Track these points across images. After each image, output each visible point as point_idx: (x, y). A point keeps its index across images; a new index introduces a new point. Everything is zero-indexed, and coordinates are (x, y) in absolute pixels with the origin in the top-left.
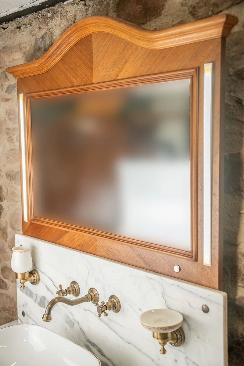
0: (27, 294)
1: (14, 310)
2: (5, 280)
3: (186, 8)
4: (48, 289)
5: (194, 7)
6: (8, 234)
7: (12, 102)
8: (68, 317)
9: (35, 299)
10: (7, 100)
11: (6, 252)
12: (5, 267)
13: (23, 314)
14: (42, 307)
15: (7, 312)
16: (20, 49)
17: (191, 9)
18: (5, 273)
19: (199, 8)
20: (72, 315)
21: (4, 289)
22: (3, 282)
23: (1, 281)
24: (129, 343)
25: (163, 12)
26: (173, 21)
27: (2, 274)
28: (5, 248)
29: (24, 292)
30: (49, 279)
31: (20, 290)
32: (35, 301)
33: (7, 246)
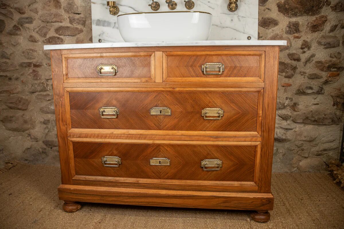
0: (103, 26)
2: (61, 37)
6: (62, 3)
9: (113, 26)
11: (62, 15)
12: (60, 27)
13: (100, 41)
18: (61, 31)
22: (58, 38)
23: (57, 38)
27: (57, 33)
28: (60, 13)
29: (100, 26)
30: (130, 8)
31: (96, 25)
32: (113, 28)
33: (62, 12)
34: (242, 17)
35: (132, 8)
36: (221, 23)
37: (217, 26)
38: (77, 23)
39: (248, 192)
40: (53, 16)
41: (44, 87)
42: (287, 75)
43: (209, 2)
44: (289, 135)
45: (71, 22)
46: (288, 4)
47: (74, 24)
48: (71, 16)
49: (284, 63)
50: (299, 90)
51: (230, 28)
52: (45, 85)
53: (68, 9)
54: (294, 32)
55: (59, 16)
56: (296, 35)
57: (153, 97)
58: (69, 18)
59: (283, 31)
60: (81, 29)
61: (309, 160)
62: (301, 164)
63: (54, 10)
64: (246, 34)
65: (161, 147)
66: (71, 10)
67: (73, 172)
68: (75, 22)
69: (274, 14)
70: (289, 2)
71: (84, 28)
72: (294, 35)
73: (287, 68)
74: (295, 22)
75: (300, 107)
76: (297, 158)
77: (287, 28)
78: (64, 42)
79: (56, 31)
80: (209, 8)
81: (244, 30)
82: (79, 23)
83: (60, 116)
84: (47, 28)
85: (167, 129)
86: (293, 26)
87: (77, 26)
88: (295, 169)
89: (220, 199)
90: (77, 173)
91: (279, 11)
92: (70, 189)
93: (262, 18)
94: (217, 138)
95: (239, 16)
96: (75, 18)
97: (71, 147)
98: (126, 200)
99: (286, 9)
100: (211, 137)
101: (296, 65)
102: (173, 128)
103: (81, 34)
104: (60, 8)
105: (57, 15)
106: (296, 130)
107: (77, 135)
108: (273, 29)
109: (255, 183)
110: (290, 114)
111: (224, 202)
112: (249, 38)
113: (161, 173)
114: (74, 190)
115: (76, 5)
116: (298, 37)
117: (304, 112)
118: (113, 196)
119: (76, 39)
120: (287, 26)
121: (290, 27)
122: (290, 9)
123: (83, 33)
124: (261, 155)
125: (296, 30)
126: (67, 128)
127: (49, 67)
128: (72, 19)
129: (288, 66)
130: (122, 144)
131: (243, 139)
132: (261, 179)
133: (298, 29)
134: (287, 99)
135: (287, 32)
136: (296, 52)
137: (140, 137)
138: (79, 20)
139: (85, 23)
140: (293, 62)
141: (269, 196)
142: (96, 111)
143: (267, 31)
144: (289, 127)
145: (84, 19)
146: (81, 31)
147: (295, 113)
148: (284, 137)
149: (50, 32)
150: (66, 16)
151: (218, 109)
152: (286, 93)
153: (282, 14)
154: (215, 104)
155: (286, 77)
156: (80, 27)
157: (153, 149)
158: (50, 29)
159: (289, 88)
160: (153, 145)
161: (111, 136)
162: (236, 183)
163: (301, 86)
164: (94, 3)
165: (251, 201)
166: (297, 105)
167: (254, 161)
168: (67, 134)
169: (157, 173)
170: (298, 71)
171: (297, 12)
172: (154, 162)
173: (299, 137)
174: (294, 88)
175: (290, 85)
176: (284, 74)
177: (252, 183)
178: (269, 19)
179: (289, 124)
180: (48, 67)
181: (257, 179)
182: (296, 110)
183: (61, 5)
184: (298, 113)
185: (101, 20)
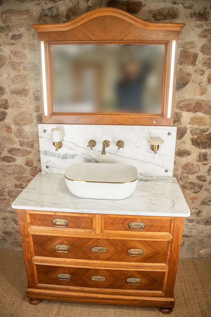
1: (23, 172)
2: (13, 156)
3: (151, 14)
4: (70, 149)
5: (155, 15)
6: (12, 129)
7: (17, 46)
8: (86, 159)
9: (58, 156)
10: (13, 44)
11: (13, 140)
12: (12, 149)
13: (47, 167)
14: (64, 159)
15: (17, 174)
16: (29, 13)
17: (153, 15)
18: (13, 152)
19: (158, 15)
20: (90, 157)
21: (13, 162)
22: (12, 158)
23: (10, 158)
24: (128, 158)
25: (139, 13)
26: (144, 18)
27: (10, 154)
28: (11, 137)
29: (47, 155)
30: (71, 143)
31: (44, 155)
32: (58, 158)
33: (13, 136)
34: (162, 155)
35: (73, 144)
36: (145, 159)
37: (142, 161)
38: (27, 146)
39: (157, 297)
40: (6, 140)
41: (1, 193)
42: (194, 191)
43: (136, 143)
44: (194, 233)
45: (21, 145)
46: (200, 140)
47: (24, 147)
48: (21, 140)
49: (193, 183)
50: (203, 202)
51: (152, 163)
52: (2, 192)
53: (19, 135)
54: (203, 160)
55: (11, 140)
56: (204, 162)
57: (94, 241)
58: (19, 141)
59: (194, 160)
60: (30, 151)
61: (207, 250)
62: (201, 252)
63: (6, 134)
64: (164, 168)
65: (99, 270)
66: (21, 136)
67: (37, 282)
68: (25, 145)
69: (189, 146)
70: (201, 138)
71: (33, 150)
72: (203, 162)
73: (195, 186)
74: (204, 153)
75: (203, 213)
76: (198, 248)
77: (198, 158)
78: (16, 160)
79: (9, 152)
80: (136, 147)
81: (163, 165)
82: (28, 147)
83: (26, 249)
84: (1, 148)
85: (104, 260)
86: (203, 156)
87: (26, 148)
88: (196, 256)
89: (139, 301)
90: (40, 282)
91: (193, 144)
92: (35, 292)
93: (179, 150)
94: (138, 267)
95: (159, 154)
96: (25, 142)
97: (35, 268)
98: (74, 300)
99: (198, 143)
100: (134, 266)
101: (203, 184)
102: (108, 259)
103: (30, 155)
104: (11, 133)
105: (9, 139)
106: (199, 229)
107: (39, 261)
108: (186, 158)
109: (163, 292)
110: (195, 219)
111: (142, 303)
112: (166, 171)
113: (99, 285)
114: (38, 293)
115: (25, 132)
116: (205, 164)
117: (206, 217)
118: (66, 297)
119: (26, 158)
120: (197, 156)
121: (200, 157)
122: (201, 143)
123: (32, 154)
124: (168, 277)
125: (205, 159)
126: (31, 256)
127: (5, 178)
128: (22, 143)
129: (196, 185)
130: (71, 268)
131: (156, 268)
132: (167, 290)
133: (206, 159)
134: (194, 209)
135: (197, 161)
136: (203, 175)
137: (85, 264)
138: (28, 144)
139: (33, 146)
140: (200, 182)
141: (172, 300)
142: (53, 247)
143: (182, 159)
144: (194, 227)
145: (32, 143)
146: (30, 152)
147: (199, 218)
148: (189, 235)
149: (3, 152)
150: (17, 140)
151: (139, 250)
152: (193, 204)
153: (194, 146)
154: (138, 247)
155: (194, 192)
156: (29, 149)
157: (93, 271)
158: (4, 149)
159: (195, 200)
160: (94, 269)
161: (64, 263)
162: (150, 292)
163: (204, 199)
164: (41, 137)
165: (159, 303)
166: (201, 212)
167: (163, 280)
168: (32, 260)
169: (96, 285)
170: (203, 188)
171: (207, 146)
172: (94, 278)
173: (200, 234)
174: (200, 201)
175: (196, 198)
176: (193, 190)
177: (161, 292)
178: (184, 151)
179: (193, 225)
180: (3, 178)
181: (164, 290)
182: (200, 216)
183: (12, 131)
184: (201, 218)
185: (47, 151)
